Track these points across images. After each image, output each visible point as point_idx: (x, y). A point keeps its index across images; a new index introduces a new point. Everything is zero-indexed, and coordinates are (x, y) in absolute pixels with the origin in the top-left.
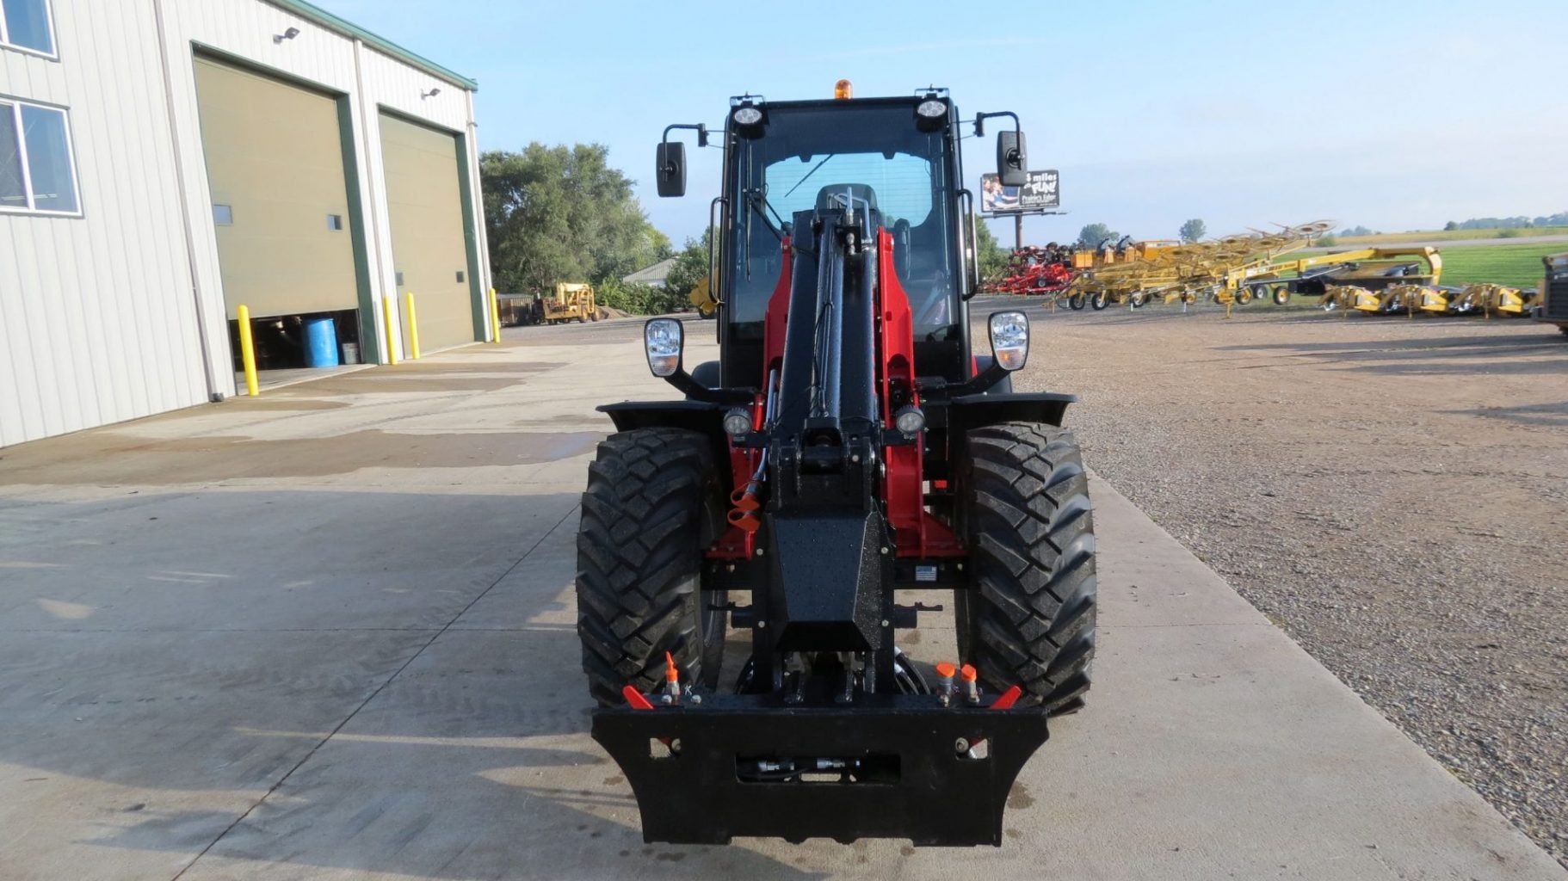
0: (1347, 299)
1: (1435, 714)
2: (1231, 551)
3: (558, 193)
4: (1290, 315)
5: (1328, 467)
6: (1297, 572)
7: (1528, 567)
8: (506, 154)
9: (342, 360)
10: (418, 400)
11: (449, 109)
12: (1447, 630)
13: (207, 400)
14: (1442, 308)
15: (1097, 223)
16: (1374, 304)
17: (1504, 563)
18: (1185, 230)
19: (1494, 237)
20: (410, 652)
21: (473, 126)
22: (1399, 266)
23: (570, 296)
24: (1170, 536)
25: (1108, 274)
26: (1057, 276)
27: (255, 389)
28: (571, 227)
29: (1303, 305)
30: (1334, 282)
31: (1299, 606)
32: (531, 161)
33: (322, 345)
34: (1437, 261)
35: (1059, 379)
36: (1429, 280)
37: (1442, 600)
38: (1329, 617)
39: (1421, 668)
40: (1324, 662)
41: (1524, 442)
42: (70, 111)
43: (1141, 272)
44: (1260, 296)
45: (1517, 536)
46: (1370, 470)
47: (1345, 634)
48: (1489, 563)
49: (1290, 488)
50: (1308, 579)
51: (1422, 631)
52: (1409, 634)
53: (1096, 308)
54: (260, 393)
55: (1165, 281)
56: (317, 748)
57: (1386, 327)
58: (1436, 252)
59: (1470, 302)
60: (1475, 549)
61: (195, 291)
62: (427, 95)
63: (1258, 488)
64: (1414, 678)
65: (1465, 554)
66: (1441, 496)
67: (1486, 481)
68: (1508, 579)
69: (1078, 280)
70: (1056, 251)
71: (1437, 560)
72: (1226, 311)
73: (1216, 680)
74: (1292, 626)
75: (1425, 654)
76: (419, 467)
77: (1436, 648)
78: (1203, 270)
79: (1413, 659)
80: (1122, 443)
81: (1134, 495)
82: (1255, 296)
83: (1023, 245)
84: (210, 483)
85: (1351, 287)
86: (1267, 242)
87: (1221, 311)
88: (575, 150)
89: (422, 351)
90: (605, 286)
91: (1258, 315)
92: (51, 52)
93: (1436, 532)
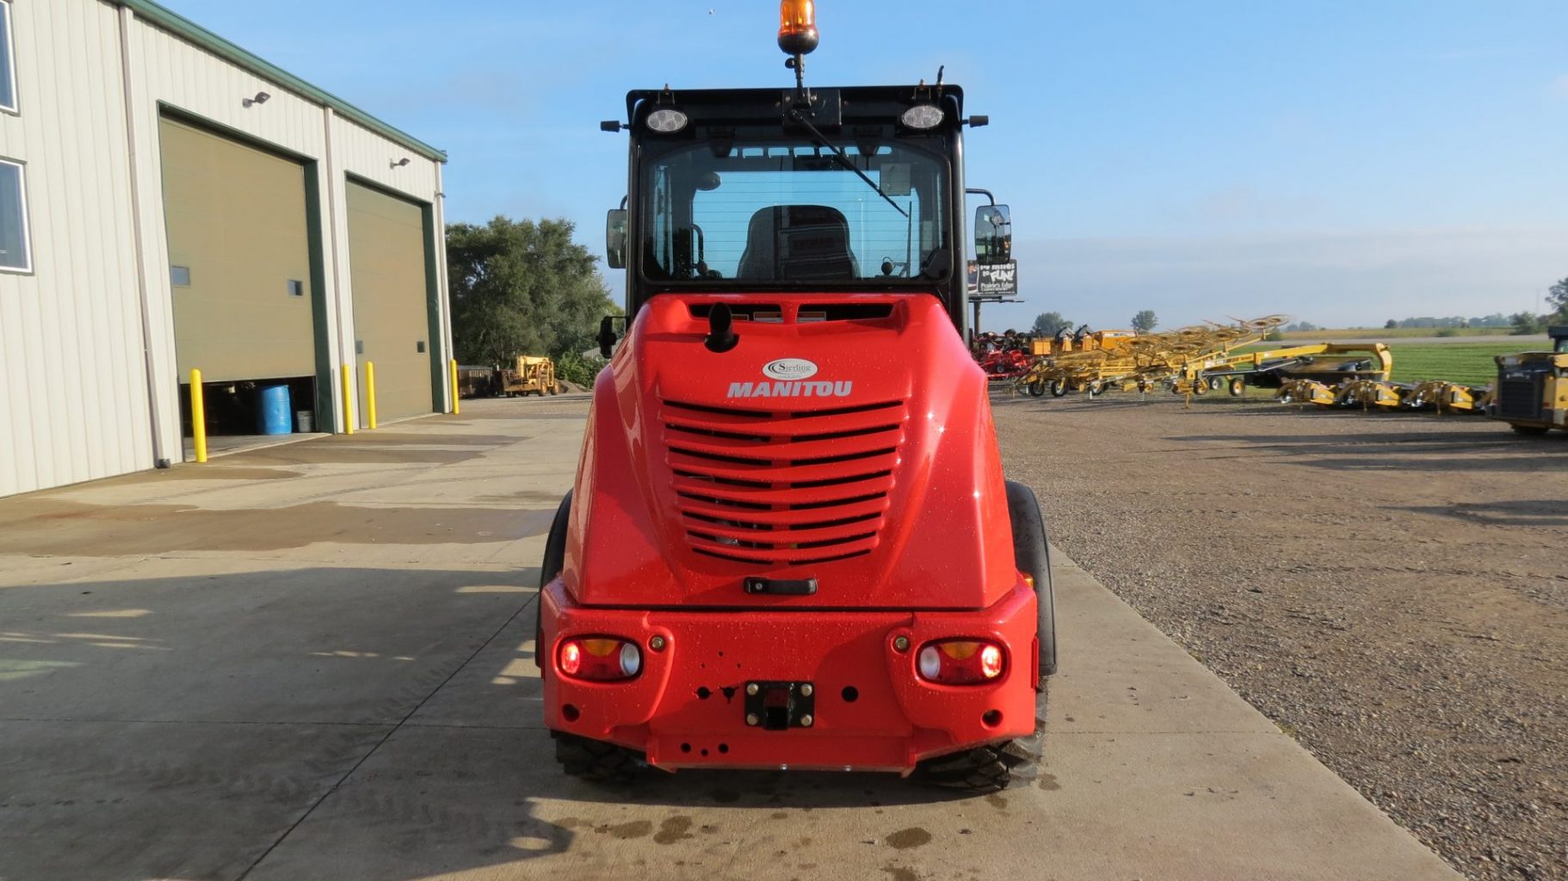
0: (1303, 392)
1: (1470, 837)
2: (1227, 651)
3: (522, 267)
4: (1248, 406)
5: (1310, 563)
6: (1298, 675)
7: (1532, 673)
8: (471, 227)
9: (295, 428)
10: (375, 471)
11: (418, 179)
12: (1463, 741)
13: (152, 466)
14: (1395, 403)
15: (1052, 312)
16: (1329, 398)
17: (1507, 668)
18: (1137, 321)
19: (1432, 336)
20: (361, 750)
21: (441, 199)
22: (1353, 360)
23: (529, 369)
24: (1161, 633)
25: (1067, 362)
26: (1016, 362)
27: (203, 456)
28: (533, 300)
29: (1259, 397)
30: (1289, 375)
31: (1306, 712)
32: (497, 234)
33: (276, 412)
34: (1387, 357)
35: (1028, 466)
36: (1381, 375)
37: (1452, 708)
38: (1339, 725)
39: (1444, 783)
40: (1343, 775)
41: (1500, 541)
42: (26, 166)
43: (1099, 361)
44: (1215, 387)
45: (1514, 639)
46: (1352, 566)
47: (1359, 744)
48: (1492, 668)
49: (1276, 584)
50: (1311, 682)
51: (1438, 742)
52: (1425, 746)
53: (1057, 396)
54: (208, 459)
55: (1122, 370)
56: (255, 864)
57: (1343, 420)
58: (1386, 349)
59: (1422, 398)
60: (1475, 653)
61: (146, 353)
62: (396, 165)
63: (1243, 584)
64: (1439, 795)
65: (1466, 658)
66: (1429, 595)
67: (1470, 581)
68: (1514, 686)
69: (1037, 368)
70: (1014, 338)
71: (1439, 664)
72: (1184, 402)
73: (1233, 795)
74: (1304, 736)
75: (1446, 768)
76: (374, 542)
77: (1456, 761)
78: (1161, 360)
79: (1434, 773)
80: (1099, 533)
81: (1118, 588)
82: (1211, 388)
83: (981, 331)
84: (151, 555)
85: (1306, 381)
86: (1223, 334)
87: (1181, 402)
88: (541, 225)
89: (377, 421)
90: (565, 361)
91: (1216, 406)
92: (12, 106)
93: (1432, 633)
